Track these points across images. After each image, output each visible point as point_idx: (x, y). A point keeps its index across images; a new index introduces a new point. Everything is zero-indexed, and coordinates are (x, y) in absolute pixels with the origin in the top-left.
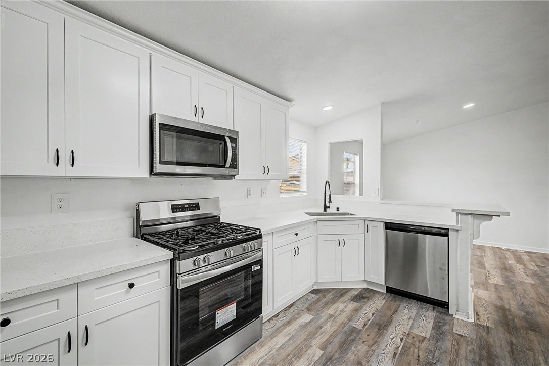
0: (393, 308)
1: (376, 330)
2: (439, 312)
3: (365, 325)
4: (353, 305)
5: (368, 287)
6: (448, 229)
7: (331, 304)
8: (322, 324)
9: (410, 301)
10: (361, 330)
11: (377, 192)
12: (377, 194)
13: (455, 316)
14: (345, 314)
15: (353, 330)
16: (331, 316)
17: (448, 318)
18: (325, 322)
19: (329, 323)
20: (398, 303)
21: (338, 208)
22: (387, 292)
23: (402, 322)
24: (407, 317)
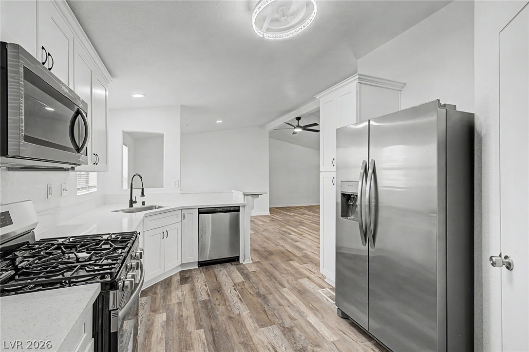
0: (213, 275)
1: (217, 294)
2: (235, 265)
3: (208, 295)
4: (186, 287)
5: (183, 269)
6: (239, 206)
7: (168, 297)
8: (179, 312)
9: (216, 266)
10: (210, 300)
11: (177, 183)
12: (177, 186)
13: (244, 263)
14: (187, 296)
15: (205, 303)
16: (179, 304)
17: (241, 266)
18: (180, 310)
19: (183, 309)
20: (211, 271)
21: (144, 202)
22: (199, 266)
23: (226, 280)
24: (225, 277)
